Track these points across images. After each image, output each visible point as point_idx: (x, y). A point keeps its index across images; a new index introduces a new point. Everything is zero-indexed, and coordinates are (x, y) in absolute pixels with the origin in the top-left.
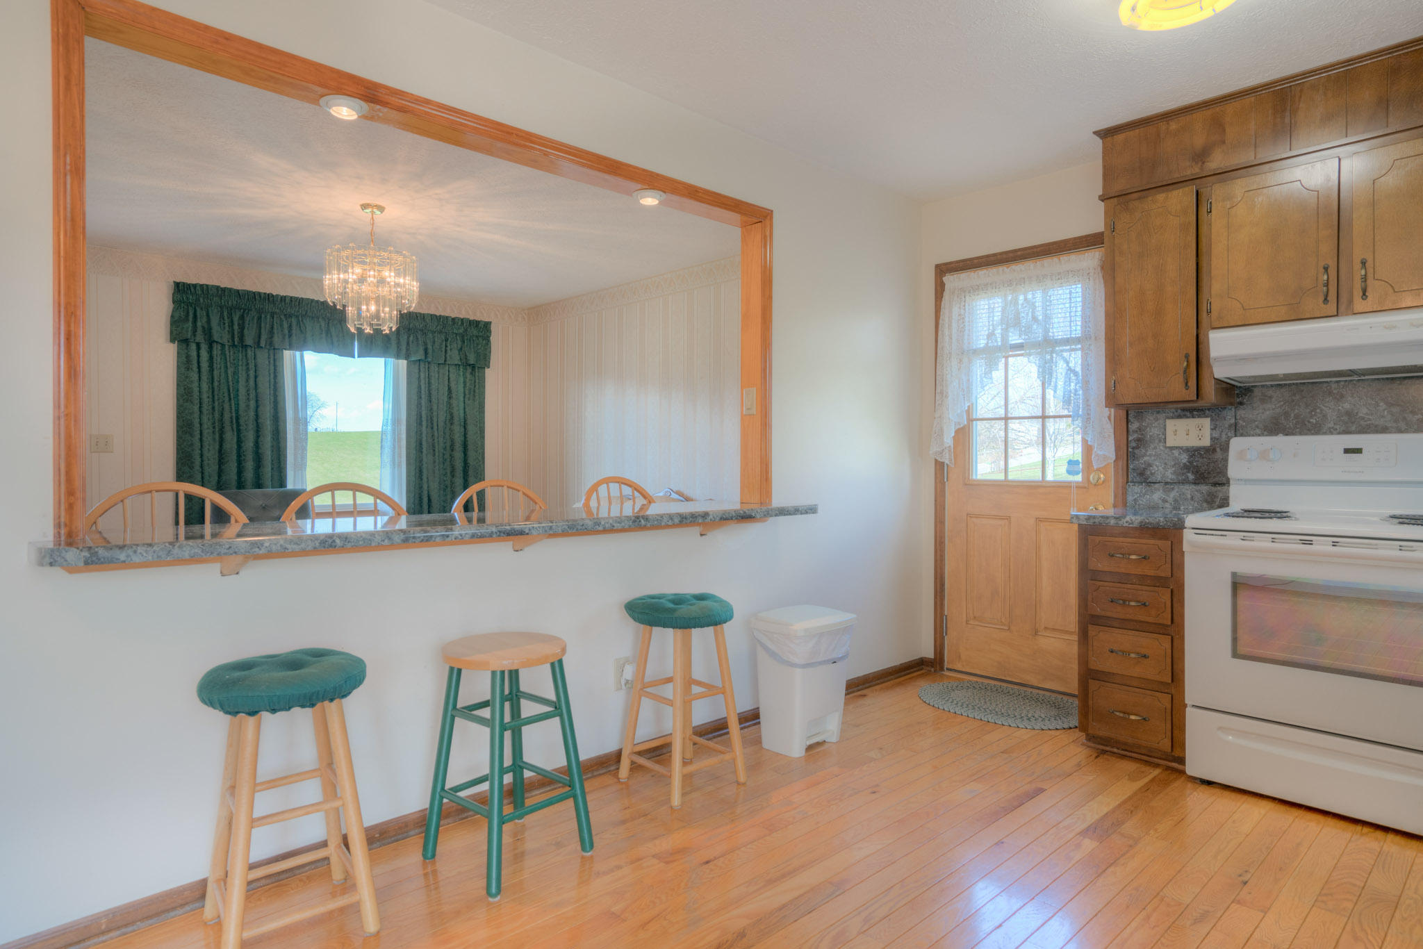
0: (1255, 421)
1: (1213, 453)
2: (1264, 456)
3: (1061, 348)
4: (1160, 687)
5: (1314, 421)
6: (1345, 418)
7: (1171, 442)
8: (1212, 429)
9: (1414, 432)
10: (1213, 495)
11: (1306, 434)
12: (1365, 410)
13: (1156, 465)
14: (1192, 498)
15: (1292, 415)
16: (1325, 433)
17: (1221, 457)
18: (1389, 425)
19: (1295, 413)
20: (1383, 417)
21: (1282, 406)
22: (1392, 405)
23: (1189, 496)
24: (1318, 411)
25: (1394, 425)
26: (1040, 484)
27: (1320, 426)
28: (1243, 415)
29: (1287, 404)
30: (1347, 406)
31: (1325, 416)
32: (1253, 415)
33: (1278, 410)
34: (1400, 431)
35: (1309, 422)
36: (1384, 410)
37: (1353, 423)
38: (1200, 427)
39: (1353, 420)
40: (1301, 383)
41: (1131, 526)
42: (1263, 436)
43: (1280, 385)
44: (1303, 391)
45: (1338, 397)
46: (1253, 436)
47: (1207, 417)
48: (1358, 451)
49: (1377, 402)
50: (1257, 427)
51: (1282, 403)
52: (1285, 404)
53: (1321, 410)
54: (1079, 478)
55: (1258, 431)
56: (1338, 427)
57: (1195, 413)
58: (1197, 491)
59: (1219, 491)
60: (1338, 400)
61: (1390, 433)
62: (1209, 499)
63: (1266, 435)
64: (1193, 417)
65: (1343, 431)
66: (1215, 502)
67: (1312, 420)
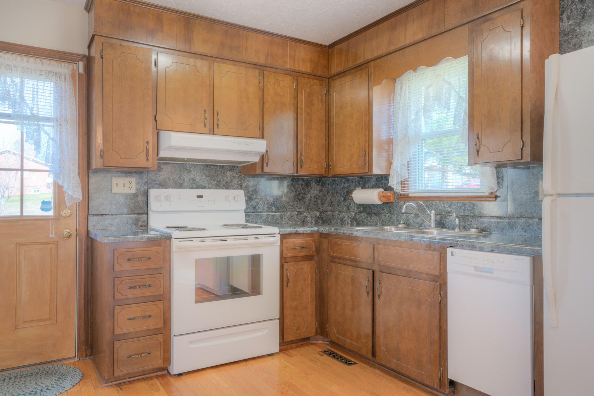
0: (156, 181)
1: (137, 197)
2: (167, 198)
3: (43, 123)
4: (157, 332)
5: (180, 182)
6: (192, 181)
7: (115, 190)
8: (136, 184)
9: (214, 189)
10: (138, 220)
11: (177, 188)
12: (198, 178)
13: (106, 204)
14: (127, 223)
15: (172, 179)
16: (184, 188)
17: (141, 199)
18: (207, 185)
19: (173, 177)
20: (204, 181)
21: (167, 174)
22: (207, 176)
23: (125, 222)
24: (182, 177)
25: (208, 185)
26: (20, 218)
27: (182, 185)
28: (150, 177)
29: (169, 173)
30: (192, 176)
31: (184, 180)
32: (155, 177)
33: (166, 176)
34: (210, 188)
35: (178, 183)
36: (205, 179)
37: (194, 184)
38: (131, 183)
39: (194, 182)
40: (175, 163)
41: (142, 240)
42: (159, 188)
43: (166, 163)
44: (176, 167)
45: (189, 171)
46: (155, 188)
47: (134, 177)
48: (201, 197)
49: (202, 175)
50: (157, 184)
51: (167, 172)
52: (168, 173)
53: (183, 177)
54: (51, 213)
55: (157, 186)
56: (189, 185)
57: (127, 174)
58: (129, 218)
59: (141, 218)
60: (189, 173)
61: (206, 189)
62: (136, 222)
63: (161, 188)
64: (127, 177)
65: (191, 187)
66: (139, 224)
67: (179, 182)
